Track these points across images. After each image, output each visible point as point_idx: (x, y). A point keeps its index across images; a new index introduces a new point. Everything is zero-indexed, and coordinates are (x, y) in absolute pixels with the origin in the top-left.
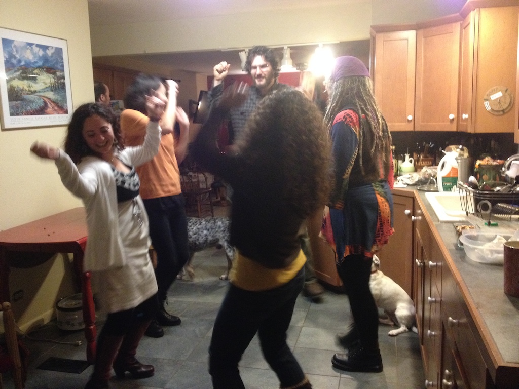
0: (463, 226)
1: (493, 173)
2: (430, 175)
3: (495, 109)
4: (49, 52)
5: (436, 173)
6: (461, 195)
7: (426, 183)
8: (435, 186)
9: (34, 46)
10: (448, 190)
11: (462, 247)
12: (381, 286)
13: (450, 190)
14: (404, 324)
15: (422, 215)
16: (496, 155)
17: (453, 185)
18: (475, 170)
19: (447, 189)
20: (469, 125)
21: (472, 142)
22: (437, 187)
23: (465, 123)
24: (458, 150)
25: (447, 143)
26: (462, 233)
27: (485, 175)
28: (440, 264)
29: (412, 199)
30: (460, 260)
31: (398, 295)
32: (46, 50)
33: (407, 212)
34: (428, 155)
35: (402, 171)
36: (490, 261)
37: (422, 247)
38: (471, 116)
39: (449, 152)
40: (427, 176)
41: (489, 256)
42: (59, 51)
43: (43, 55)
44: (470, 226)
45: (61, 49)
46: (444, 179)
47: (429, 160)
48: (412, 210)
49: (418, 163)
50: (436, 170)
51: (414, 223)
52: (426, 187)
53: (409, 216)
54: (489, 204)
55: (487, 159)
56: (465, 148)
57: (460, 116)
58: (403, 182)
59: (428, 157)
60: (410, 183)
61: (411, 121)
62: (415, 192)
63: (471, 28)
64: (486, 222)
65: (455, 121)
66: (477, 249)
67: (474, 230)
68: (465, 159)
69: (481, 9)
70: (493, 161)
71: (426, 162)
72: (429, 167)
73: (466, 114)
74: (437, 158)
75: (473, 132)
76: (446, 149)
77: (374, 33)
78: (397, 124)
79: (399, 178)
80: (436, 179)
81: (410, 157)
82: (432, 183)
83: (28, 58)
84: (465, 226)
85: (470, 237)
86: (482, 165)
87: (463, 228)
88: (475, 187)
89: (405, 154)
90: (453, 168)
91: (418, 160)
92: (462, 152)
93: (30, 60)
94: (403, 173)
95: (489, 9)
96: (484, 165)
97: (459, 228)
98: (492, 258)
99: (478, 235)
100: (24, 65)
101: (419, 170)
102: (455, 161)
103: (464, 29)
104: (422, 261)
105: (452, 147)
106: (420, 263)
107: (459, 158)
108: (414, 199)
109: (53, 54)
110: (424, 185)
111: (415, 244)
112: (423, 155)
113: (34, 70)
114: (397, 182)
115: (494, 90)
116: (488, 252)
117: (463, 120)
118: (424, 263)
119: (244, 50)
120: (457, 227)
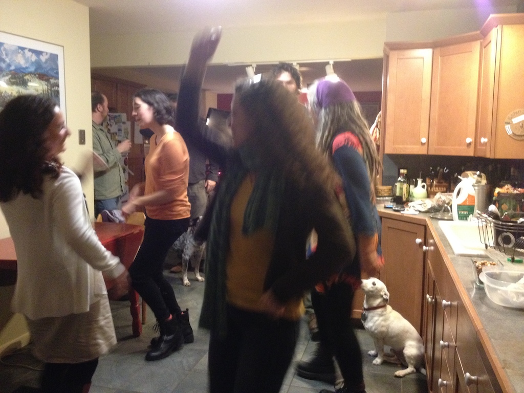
0: (483, 262)
1: (513, 203)
2: (444, 202)
3: (517, 134)
4: (43, 58)
5: (451, 200)
6: (481, 225)
7: (440, 211)
8: (450, 215)
9: (26, 51)
10: (463, 219)
11: (481, 285)
12: (388, 322)
13: (466, 220)
14: (412, 364)
15: (435, 245)
16: (516, 183)
17: (469, 214)
18: (494, 198)
19: (463, 217)
20: (488, 150)
21: (490, 168)
22: (452, 215)
23: (484, 148)
24: (476, 176)
25: (463, 168)
26: (483, 270)
27: (505, 204)
28: (455, 303)
29: (424, 227)
30: (479, 302)
31: (407, 332)
32: (39, 56)
33: (418, 241)
34: (441, 181)
35: (414, 197)
36: (514, 306)
37: (434, 282)
38: (490, 140)
39: (465, 178)
40: (441, 203)
41: (515, 300)
42: (54, 58)
43: (36, 60)
44: (491, 262)
45: (56, 56)
46: (460, 207)
47: (444, 187)
48: (423, 239)
49: (431, 189)
50: (450, 197)
51: (425, 253)
52: (440, 215)
53: (421, 245)
54: (512, 237)
55: (506, 187)
56: (483, 174)
57: (478, 140)
58: (415, 208)
59: (442, 183)
60: (423, 209)
61: (425, 143)
62: (427, 219)
63: (492, 47)
64: (509, 257)
65: (472, 146)
66: (499, 290)
67: (496, 266)
68: (483, 186)
69: (504, 26)
70: (514, 190)
71: (440, 188)
72: (443, 194)
73: (485, 137)
74: (452, 184)
75: (492, 157)
76: (463, 174)
77: (388, 50)
78: (409, 146)
79: (410, 204)
80: (451, 207)
81: (422, 182)
82: (446, 210)
83: (19, 63)
84: (485, 261)
85: (492, 276)
86: (501, 193)
87: (483, 264)
88: (495, 216)
89: (418, 179)
90: (469, 196)
91: (431, 186)
92: (479, 179)
93: (21, 65)
94: (414, 199)
95: (513, 26)
96: (504, 194)
97: (479, 263)
98: (518, 302)
99: (501, 273)
100: (14, 70)
101: (432, 196)
102: (473, 188)
103: (485, 47)
104: (434, 297)
105: (469, 173)
106: (432, 299)
107: (476, 185)
108: (426, 227)
109: (47, 60)
110: (437, 213)
111: (427, 276)
112: (437, 181)
113: (25, 75)
114: (408, 208)
115: (516, 113)
116: (513, 295)
117: (481, 144)
118: (436, 299)
119: (251, 65)
120: (476, 262)
